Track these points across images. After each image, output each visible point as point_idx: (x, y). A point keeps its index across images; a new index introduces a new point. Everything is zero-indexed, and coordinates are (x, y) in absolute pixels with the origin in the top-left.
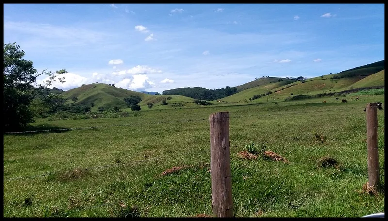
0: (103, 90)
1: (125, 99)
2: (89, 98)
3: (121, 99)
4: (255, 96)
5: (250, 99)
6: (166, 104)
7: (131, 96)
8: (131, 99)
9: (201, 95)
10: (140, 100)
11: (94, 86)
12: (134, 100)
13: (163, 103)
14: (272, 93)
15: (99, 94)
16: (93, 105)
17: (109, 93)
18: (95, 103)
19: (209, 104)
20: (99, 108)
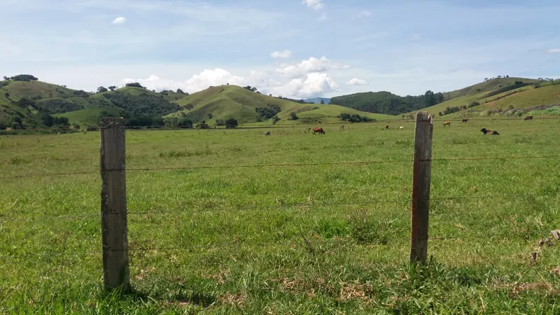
0: (229, 95)
1: (257, 109)
2: (207, 107)
3: (252, 109)
4: (448, 109)
5: (440, 114)
6: (295, 118)
7: (268, 105)
8: (265, 109)
9: (386, 105)
10: (279, 111)
11: (221, 89)
12: (269, 111)
13: (291, 117)
14: (478, 104)
15: (221, 101)
16: (211, 117)
17: (236, 100)
18: (213, 114)
19: (365, 120)
20: (217, 121)
